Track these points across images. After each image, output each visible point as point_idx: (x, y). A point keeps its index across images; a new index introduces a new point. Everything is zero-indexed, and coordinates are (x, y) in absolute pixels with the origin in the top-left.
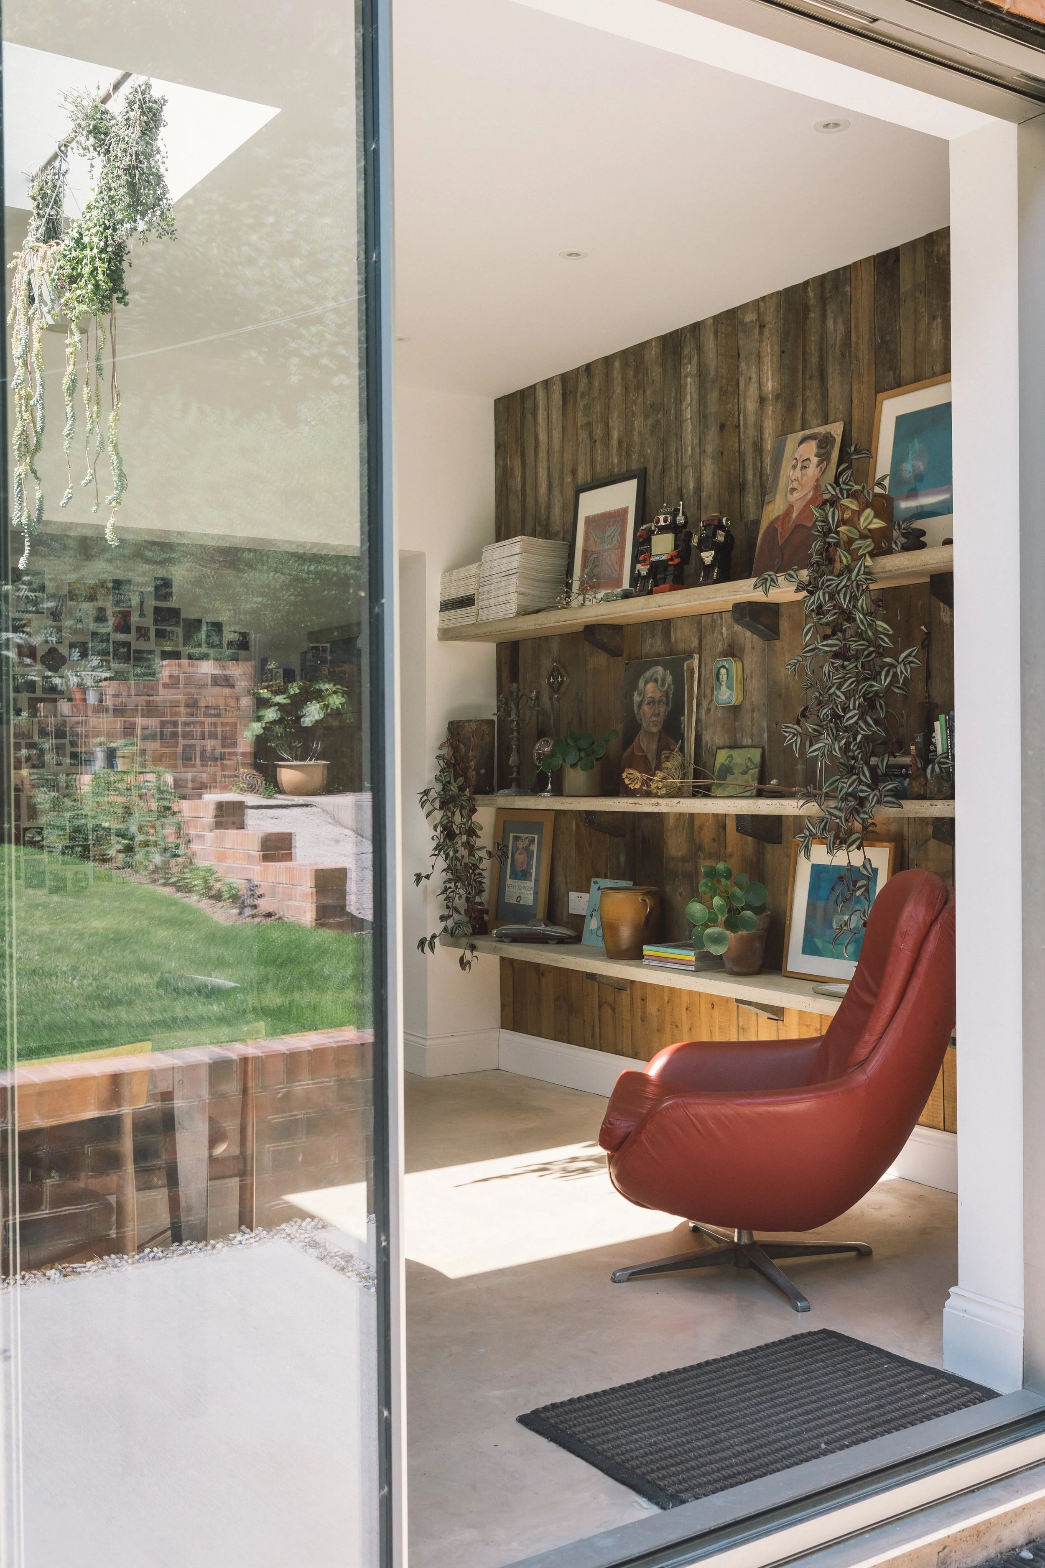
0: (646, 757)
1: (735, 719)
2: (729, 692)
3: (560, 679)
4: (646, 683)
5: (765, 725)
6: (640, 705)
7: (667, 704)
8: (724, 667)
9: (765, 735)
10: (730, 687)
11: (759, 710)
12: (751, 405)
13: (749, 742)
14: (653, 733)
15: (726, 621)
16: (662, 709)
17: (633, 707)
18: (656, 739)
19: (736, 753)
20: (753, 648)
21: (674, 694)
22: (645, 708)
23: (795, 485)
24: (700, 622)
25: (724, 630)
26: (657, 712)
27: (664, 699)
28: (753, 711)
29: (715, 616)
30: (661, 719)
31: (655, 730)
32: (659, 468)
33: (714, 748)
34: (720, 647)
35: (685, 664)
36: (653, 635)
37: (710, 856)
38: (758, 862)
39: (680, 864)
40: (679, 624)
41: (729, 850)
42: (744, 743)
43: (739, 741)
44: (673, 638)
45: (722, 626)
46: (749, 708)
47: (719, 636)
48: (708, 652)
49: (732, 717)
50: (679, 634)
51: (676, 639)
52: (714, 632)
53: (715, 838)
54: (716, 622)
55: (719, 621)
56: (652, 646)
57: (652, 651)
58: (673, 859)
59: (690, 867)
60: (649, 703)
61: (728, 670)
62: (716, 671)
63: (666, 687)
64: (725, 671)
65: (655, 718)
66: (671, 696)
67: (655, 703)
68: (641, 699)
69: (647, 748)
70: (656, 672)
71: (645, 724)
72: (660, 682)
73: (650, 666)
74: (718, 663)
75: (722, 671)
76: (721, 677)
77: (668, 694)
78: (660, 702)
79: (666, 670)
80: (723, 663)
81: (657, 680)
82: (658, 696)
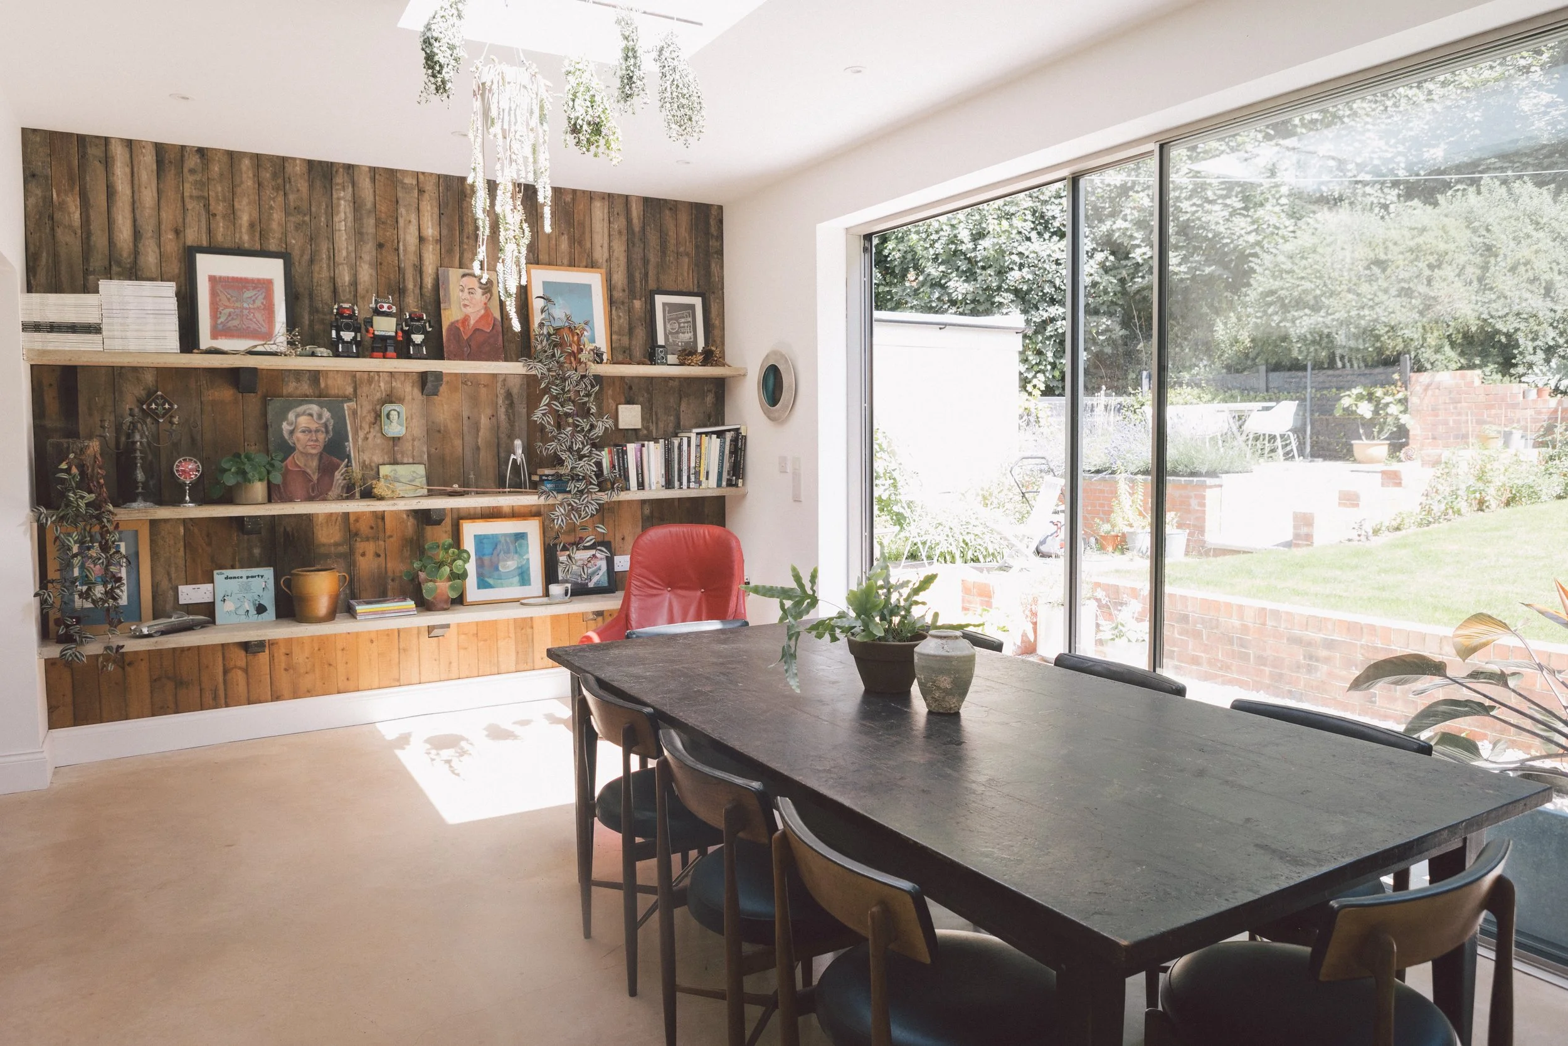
0: (304, 472)
1: (394, 445)
2: (399, 427)
3: (167, 406)
4: (298, 416)
5: (425, 449)
6: (292, 432)
7: (327, 432)
8: (394, 410)
9: (426, 457)
10: (402, 424)
11: (419, 440)
12: (411, 239)
13: (411, 461)
14: (312, 455)
15: (384, 379)
16: (322, 437)
17: (282, 434)
18: (317, 458)
19: (398, 468)
20: (413, 399)
21: (334, 426)
22: (298, 435)
23: (466, 302)
24: (355, 376)
25: (382, 384)
26: (314, 438)
27: (323, 429)
28: (413, 440)
29: (372, 374)
30: (321, 444)
31: (314, 451)
32: (306, 257)
33: (373, 464)
34: (378, 395)
35: (345, 405)
36: (298, 380)
37: (368, 539)
38: (418, 539)
39: (333, 549)
40: (330, 375)
41: (388, 533)
42: (405, 461)
43: (399, 460)
44: (323, 385)
45: (379, 382)
46: (410, 438)
47: (377, 388)
48: (364, 398)
49: (391, 443)
50: (330, 382)
51: (327, 386)
52: (370, 385)
53: (372, 528)
54: (373, 378)
55: (376, 378)
56: (296, 388)
57: (298, 392)
58: (324, 545)
59: (344, 549)
60: (303, 432)
61: (399, 413)
62: (386, 412)
63: (324, 421)
64: (396, 413)
65: (312, 443)
66: (331, 428)
67: (310, 431)
68: (292, 428)
69: (305, 465)
70: (310, 409)
71: (299, 447)
72: (315, 416)
73: (301, 403)
74: (388, 407)
75: (393, 413)
76: (391, 417)
77: (326, 426)
78: (317, 431)
79: (322, 408)
80: (394, 408)
81: (311, 415)
82: (314, 426)
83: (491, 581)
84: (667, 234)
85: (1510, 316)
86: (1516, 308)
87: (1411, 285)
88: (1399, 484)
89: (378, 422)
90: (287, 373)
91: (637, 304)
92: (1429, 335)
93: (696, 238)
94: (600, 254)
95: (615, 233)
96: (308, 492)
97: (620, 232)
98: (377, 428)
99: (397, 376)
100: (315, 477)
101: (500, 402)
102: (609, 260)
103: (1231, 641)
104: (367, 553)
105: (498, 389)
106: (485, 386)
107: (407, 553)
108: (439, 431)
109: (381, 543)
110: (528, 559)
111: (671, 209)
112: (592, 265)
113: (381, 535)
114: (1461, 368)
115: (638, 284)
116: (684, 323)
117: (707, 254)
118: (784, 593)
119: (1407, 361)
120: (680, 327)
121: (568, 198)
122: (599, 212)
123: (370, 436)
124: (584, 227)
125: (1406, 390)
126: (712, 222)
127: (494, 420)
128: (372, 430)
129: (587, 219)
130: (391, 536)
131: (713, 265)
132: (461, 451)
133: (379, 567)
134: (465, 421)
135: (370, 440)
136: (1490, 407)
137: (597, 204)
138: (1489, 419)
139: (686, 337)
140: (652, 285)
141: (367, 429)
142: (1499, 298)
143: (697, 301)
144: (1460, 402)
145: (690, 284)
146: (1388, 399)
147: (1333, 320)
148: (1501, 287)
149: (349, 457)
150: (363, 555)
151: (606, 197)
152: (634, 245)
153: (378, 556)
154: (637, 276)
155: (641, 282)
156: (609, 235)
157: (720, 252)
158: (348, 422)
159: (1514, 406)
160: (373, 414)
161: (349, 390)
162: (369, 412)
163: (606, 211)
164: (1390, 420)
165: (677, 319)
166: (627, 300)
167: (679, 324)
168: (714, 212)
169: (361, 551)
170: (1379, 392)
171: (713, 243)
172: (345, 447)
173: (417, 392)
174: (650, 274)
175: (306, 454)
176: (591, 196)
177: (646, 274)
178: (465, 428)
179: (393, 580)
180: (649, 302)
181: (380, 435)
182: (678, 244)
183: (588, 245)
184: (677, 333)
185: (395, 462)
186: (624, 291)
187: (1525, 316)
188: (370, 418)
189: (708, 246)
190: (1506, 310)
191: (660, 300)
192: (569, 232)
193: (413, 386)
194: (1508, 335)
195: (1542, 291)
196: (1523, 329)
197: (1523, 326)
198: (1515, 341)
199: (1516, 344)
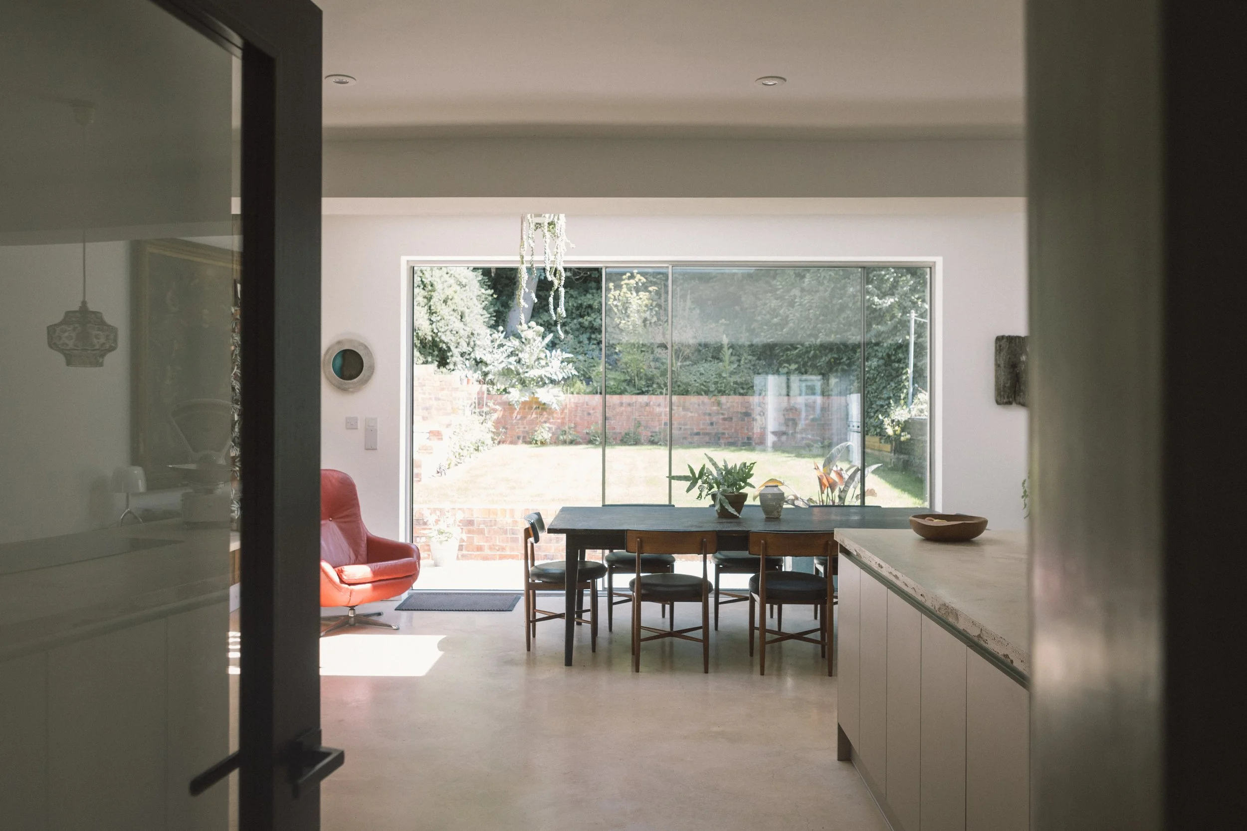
85: (448, 331)
86: (450, 327)
88: (441, 439)
103: (505, 532)
114: (423, 363)
118: (686, 478)
136: (443, 389)
138: (442, 397)
142: (441, 319)
144: (425, 386)
159: (457, 389)
190: (446, 328)
194: (446, 344)
195: (460, 318)
196: (453, 340)
197: (453, 339)
198: (449, 348)
199: (449, 350)
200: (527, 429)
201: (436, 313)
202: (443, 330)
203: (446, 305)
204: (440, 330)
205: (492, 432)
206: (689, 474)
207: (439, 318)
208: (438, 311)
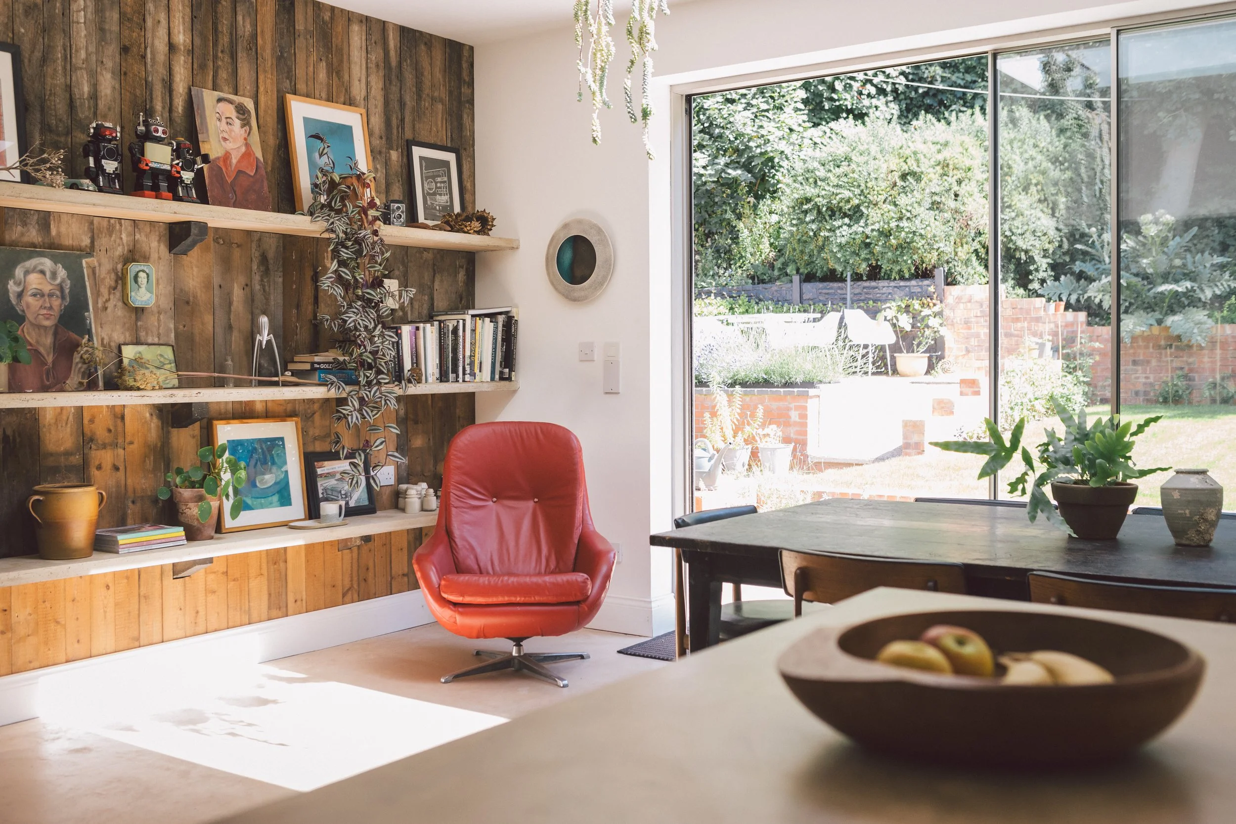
0: (37, 351)
1: (137, 319)
2: (149, 295)
4: (27, 273)
5: (172, 326)
6: (20, 295)
7: (63, 297)
8: (143, 271)
9: (173, 335)
10: (149, 290)
11: (166, 313)
12: (161, 46)
13: (156, 340)
14: (45, 327)
15: (126, 228)
16: (56, 303)
17: (8, 297)
18: (51, 332)
19: (143, 349)
20: (160, 258)
21: (71, 289)
22: (28, 299)
23: (226, 135)
24: (92, 223)
25: (124, 236)
26: (48, 305)
27: (58, 293)
28: (159, 313)
29: (112, 221)
30: (56, 312)
31: (47, 323)
32: (38, 54)
33: (113, 344)
34: (119, 251)
35: (84, 262)
36: (25, 224)
37: (104, 446)
38: (163, 446)
39: (62, 459)
40: (64, 218)
41: (128, 439)
42: (150, 341)
43: (143, 339)
44: (54, 232)
45: (121, 232)
46: (155, 310)
47: (118, 241)
48: (104, 252)
49: (133, 316)
50: (63, 229)
51: (59, 234)
52: (111, 236)
53: (110, 431)
54: (114, 227)
55: (118, 227)
56: (22, 234)
57: (25, 239)
58: (52, 455)
59: (76, 459)
60: (34, 295)
61: (148, 275)
62: (133, 274)
63: (58, 281)
64: (144, 275)
65: (45, 312)
66: (67, 291)
67: (43, 295)
68: (19, 289)
69: (37, 342)
70: (42, 264)
71: (30, 316)
72: (48, 274)
73: (30, 257)
74: (133, 268)
75: (142, 275)
76: (139, 280)
77: (61, 287)
78: (51, 295)
79: (56, 263)
80: (142, 268)
81: (42, 272)
82: (47, 288)
83: (249, 501)
84: (422, 75)
85: (1028, 233)
86: (1032, 227)
87: (943, 199)
88: (978, 393)
89: (119, 287)
90: (11, 213)
91: (394, 155)
92: (960, 249)
93: (450, 82)
94: (358, 90)
95: (372, 66)
96: (42, 380)
97: (377, 66)
98: (118, 294)
99: (141, 225)
100: (50, 359)
101: (255, 267)
102: (366, 98)
104: (104, 465)
105: (253, 250)
106: (239, 246)
107: (149, 464)
108: (188, 303)
109: (121, 451)
110: (286, 472)
111: (426, 44)
112: (350, 102)
113: (120, 440)
115: (395, 131)
116: (441, 182)
117: (460, 103)
118: (978, 448)
119: (939, 274)
120: (437, 187)
121: (327, 16)
122: (357, 37)
123: (110, 305)
124: (342, 55)
125: (941, 302)
126: (465, 65)
127: (248, 289)
128: (112, 297)
129: (345, 44)
130: (131, 443)
131: (465, 116)
132: (211, 329)
133: (118, 486)
134: (217, 291)
135: (109, 310)
136: (1017, 320)
137: (355, 28)
138: (1016, 332)
139: (443, 199)
140: (408, 135)
141: (106, 296)
142: (1017, 216)
143: (451, 157)
145: (443, 137)
146: (926, 312)
147: (873, 230)
148: (1018, 205)
149: (89, 332)
150: (99, 468)
151: (364, 21)
152: (390, 83)
153: (117, 469)
154: (394, 122)
155: (398, 128)
156: (367, 68)
157: (471, 102)
158: (87, 284)
159: (1038, 320)
160: (113, 276)
161: (86, 241)
162: (109, 272)
163: (364, 38)
164: (928, 332)
165: (434, 177)
166: (384, 150)
167: (436, 183)
168: (466, 53)
169: (97, 463)
170: (916, 305)
171: (465, 90)
172: (84, 319)
173: (164, 249)
174: (407, 120)
175: (39, 327)
176: (349, 17)
177: (402, 120)
178: (217, 300)
179: (133, 502)
180: (405, 153)
181: (120, 304)
182: (433, 86)
183: (346, 77)
184: (434, 194)
185: (138, 342)
186: (381, 138)
187: (1039, 234)
188: (110, 281)
189: (461, 93)
190: (1025, 227)
191: (418, 152)
192: (327, 57)
193: (159, 241)
194: (1026, 252)
195: (1050, 212)
196: (1038, 246)
197: (1037, 243)
198: (1032, 258)
199: (1031, 260)
200: (1151, 380)
201: (1009, 206)
202: (1020, 231)
203: (1027, 193)
204: (1014, 231)
205: (1084, 382)
206: (986, 439)
207: (1013, 214)
208: (1013, 203)
